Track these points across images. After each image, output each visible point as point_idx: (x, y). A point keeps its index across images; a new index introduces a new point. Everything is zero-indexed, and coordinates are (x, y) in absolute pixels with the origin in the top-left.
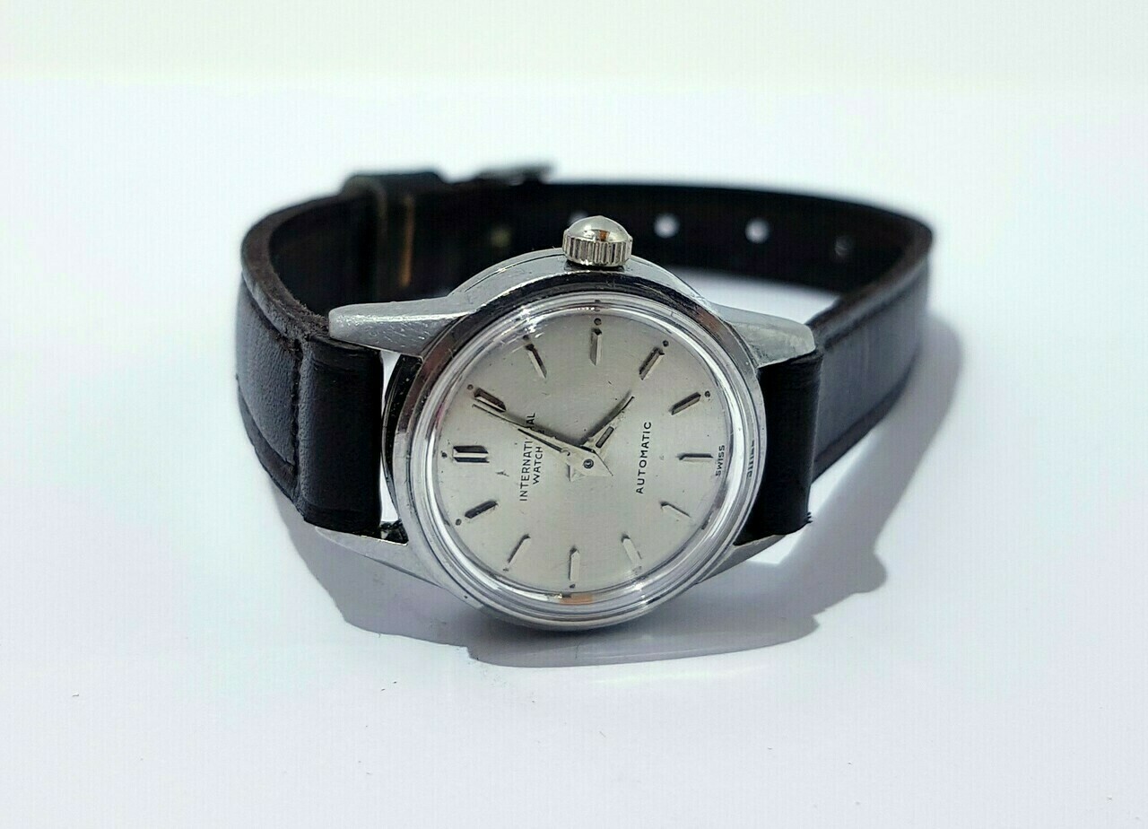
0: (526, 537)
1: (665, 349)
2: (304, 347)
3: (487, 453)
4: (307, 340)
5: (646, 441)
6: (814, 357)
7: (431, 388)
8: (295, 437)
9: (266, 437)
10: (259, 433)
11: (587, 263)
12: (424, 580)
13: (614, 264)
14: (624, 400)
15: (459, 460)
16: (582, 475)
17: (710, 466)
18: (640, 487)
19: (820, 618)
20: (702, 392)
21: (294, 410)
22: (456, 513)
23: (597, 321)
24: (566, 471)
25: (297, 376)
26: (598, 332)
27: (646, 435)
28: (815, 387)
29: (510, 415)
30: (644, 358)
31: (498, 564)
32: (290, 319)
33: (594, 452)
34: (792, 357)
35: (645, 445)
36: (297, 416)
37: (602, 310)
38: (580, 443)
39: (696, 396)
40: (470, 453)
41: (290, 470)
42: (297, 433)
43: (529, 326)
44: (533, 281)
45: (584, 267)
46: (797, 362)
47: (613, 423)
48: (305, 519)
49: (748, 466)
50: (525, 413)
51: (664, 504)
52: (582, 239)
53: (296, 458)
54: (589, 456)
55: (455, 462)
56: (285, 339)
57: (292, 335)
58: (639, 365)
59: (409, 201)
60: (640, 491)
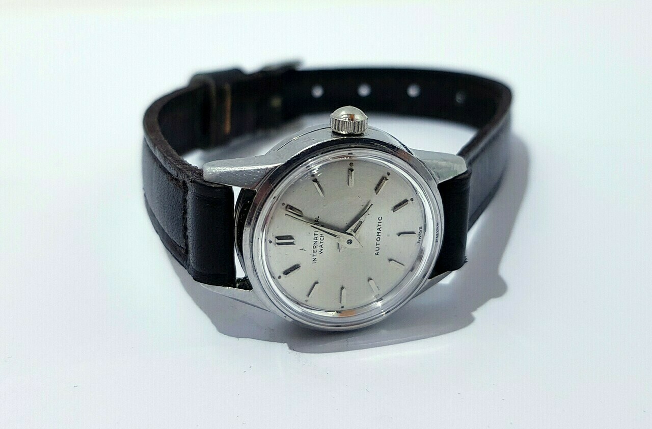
0: (317, 283)
1: (388, 177)
2: (189, 185)
3: (293, 239)
4: (191, 182)
5: (379, 227)
6: (467, 175)
7: (262, 206)
8: (185, 234)
9: (167, 232)
10: (163, 230)
11: (344, 133)
12: (261, 308)
13: (359, 133)
14: (367, 206)
15: (278, 244)
16: (346, 248)
17: (415, 238)
18: (377, 251)
19: (475, 314)
20: (409, 199)
21: (184, 219)
22: (278, 271)
23: (351, 164)
24: (337, 245)
25: (185, 201)
26: (352, 170)
27: (380, 224)
28: (467, 190)
29: (306, 218)
30: (377, 182)
31: (302, 298)
32: (179, 169)
33: (352, 235)
34: (455, 175)
35: (379, 229)
36: (186, 221)
37: (354, 158)
38: (344, 231)
39: (405, 201)
40: (285, 240)
41: (183, 251)
42: (186, 231)
43: (314, 170)
44: (315, 145)
45: (343, 135)
46: (459, 178)
47: (362, 219)
48: (195, 279)
49: (436, 236)
50: (314, 216)
51: (390, 260)
52: (341, 120)
53: (187, 245)
54: (350, 237)
55: (277, 245)
56: (176, 180)
57: (181, 178)
58: (374, 186)
59: (227, 87)
60: (377, 254)
